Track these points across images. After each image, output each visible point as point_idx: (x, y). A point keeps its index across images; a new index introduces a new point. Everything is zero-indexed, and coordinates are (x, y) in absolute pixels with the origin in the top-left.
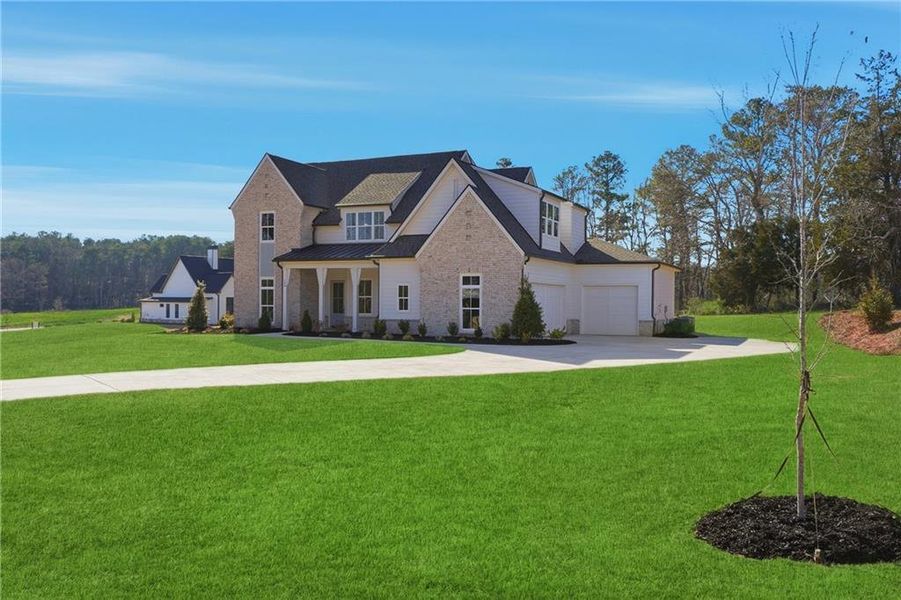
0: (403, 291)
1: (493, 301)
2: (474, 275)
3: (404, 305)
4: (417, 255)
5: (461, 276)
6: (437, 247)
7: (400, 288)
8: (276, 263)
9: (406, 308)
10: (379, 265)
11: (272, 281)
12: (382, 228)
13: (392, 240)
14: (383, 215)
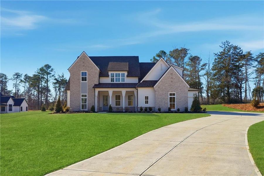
0: (147, 98)
1: (180, 101)
2: (173, 93)
3: (147, 102)
4: (154, 87)
5: (169, 93)
6: (161, 84)
7: (146, 97)
8: (94, 89)
9: (148, 103)
10: (138, 90)
11: (86, 95)
12: (124, 79)
13: (141, 82)
14: (124, 74)
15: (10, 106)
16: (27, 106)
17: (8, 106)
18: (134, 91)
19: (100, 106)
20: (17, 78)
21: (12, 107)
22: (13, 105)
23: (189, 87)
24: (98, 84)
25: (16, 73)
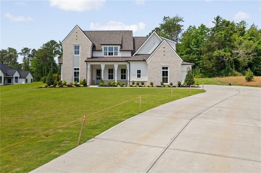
1: (173, 75)
2: (166, 67)
4: (147, 60)
5: (162, 67)
6: (154, 58)
7: (138, 71)
8: (86, 62)
9: (140, 77)
10: (130, 64)
11: (79, 69)
12: (117, 52)
13: (133, 55)
14: (117, 48)
15: (16, 78)
16: (32, 78)
17: (14, 79)
18: (126, 65)
19: (93, 80)
20: (26, 52)
21: (18, 79)
22: (19, 77)
23: (182, 60)
24: (90, 57)
25: (24, 48)
